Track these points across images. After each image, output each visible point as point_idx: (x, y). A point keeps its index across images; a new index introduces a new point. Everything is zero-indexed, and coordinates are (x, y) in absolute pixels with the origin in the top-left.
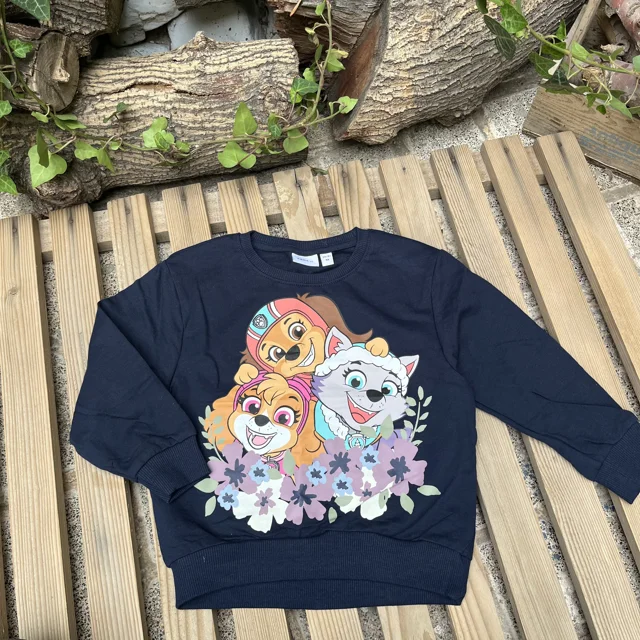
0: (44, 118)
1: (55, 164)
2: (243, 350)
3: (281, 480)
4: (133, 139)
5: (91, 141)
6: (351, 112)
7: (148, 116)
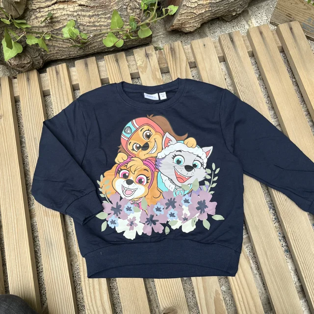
0: (8, 22)
1: (16, 47)
2: (119, 145)
3: (140, 213)
4: (58, 33)
5: (35, 35)
6: (175, 14)
7: (65, 19)
